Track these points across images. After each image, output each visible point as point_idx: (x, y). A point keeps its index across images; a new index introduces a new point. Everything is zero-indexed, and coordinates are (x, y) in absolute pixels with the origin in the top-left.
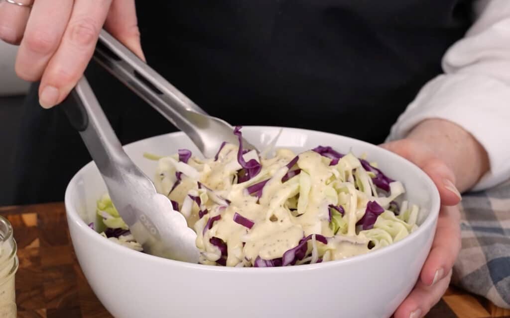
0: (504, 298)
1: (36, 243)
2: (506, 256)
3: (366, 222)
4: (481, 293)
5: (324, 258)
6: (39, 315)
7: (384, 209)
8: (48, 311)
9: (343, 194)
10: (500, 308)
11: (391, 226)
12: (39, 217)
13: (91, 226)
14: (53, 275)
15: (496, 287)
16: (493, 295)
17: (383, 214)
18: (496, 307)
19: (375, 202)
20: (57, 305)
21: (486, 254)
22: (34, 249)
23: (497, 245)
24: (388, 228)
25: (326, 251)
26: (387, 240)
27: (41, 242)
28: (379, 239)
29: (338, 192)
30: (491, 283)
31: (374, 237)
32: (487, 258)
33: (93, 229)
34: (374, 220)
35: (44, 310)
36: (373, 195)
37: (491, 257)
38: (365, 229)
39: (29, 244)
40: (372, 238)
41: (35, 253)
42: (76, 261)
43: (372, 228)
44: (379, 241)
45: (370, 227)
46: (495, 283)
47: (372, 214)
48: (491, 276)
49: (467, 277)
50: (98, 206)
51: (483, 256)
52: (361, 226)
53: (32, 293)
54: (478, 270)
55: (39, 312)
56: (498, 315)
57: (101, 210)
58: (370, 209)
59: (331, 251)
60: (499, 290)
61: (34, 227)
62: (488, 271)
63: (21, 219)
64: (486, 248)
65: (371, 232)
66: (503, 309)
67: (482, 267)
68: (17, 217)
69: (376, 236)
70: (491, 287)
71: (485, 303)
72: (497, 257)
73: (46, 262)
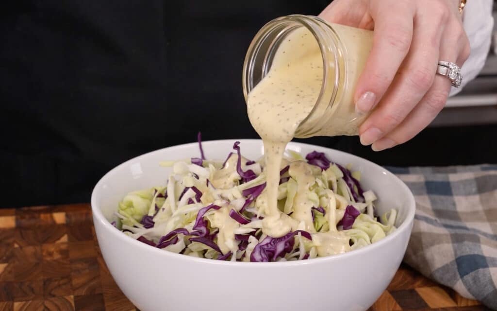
0: (469, 290)
1: (65, 239)
2: (472, 253)
3: (345, 223)
4: (449, 284)
5: (311, 254)
6: (68, 301)
7: (360, 212)
8: (75, 297)
9: (324, 198)
10: (465, 298)
11: (368, 227)
12: (67, 216)
13: (114, 224)
14: (79, 266)
15: (462, 281)
16: (460, 287)
17: (359, 216)
18: (462, 297)
19: (352, 206)
20: (83, 292)
21: (455, 251)
22: (63, 243)
23: (466, 242)
24: (366, 229)
25: (311, 248)
26: (365, 240)
27: (69, 237)
28: (358, 238)
29: (320, 198)
30: (458, 276)
31: (352, 236)
32: (456, 255)
33: (115, 227)
34: (352, 222)
35: (72, 297)
36: (351, 200)
37: (459, 254)
38: (344, 229)
39: (59, 239)
40: (352, 237)
41: (64, 247)
42: (100, 254)
43: (351, 228)
44: (358, 240)
45: (349, 227)
46: (462, 277)
47: (351, 216)
48: (459, 271)
49: (438, 270)
50: (120, 206)
51: (453, 253)
52: (342, 227)
53: (61, 282)
54: (447, 265)
55: (67, 298)
56: (463, 304)
57: (122, 210)
58: (349, 212)
59: (316, 247)
60: (465, 283)
61: (63, 225)
62: (456, 266)
63: (52, 217)
64: (456, 245)
65: (350, 232)
66: (467, 300)
67: (451, 263)
68: (48, 215)
69: (356, 235)
70: (458, 280)
71: (452, 293)
72: (464, 254)
73: (73, 255)
